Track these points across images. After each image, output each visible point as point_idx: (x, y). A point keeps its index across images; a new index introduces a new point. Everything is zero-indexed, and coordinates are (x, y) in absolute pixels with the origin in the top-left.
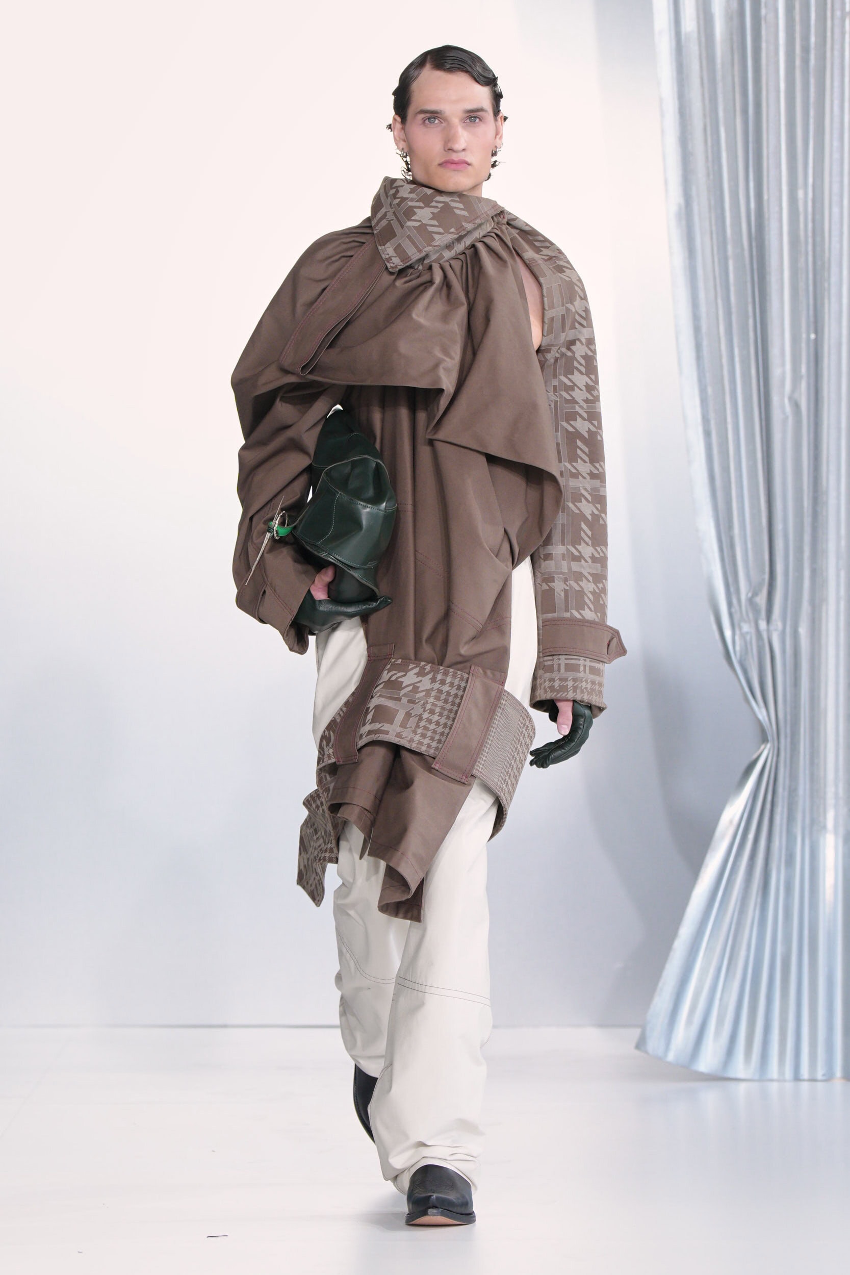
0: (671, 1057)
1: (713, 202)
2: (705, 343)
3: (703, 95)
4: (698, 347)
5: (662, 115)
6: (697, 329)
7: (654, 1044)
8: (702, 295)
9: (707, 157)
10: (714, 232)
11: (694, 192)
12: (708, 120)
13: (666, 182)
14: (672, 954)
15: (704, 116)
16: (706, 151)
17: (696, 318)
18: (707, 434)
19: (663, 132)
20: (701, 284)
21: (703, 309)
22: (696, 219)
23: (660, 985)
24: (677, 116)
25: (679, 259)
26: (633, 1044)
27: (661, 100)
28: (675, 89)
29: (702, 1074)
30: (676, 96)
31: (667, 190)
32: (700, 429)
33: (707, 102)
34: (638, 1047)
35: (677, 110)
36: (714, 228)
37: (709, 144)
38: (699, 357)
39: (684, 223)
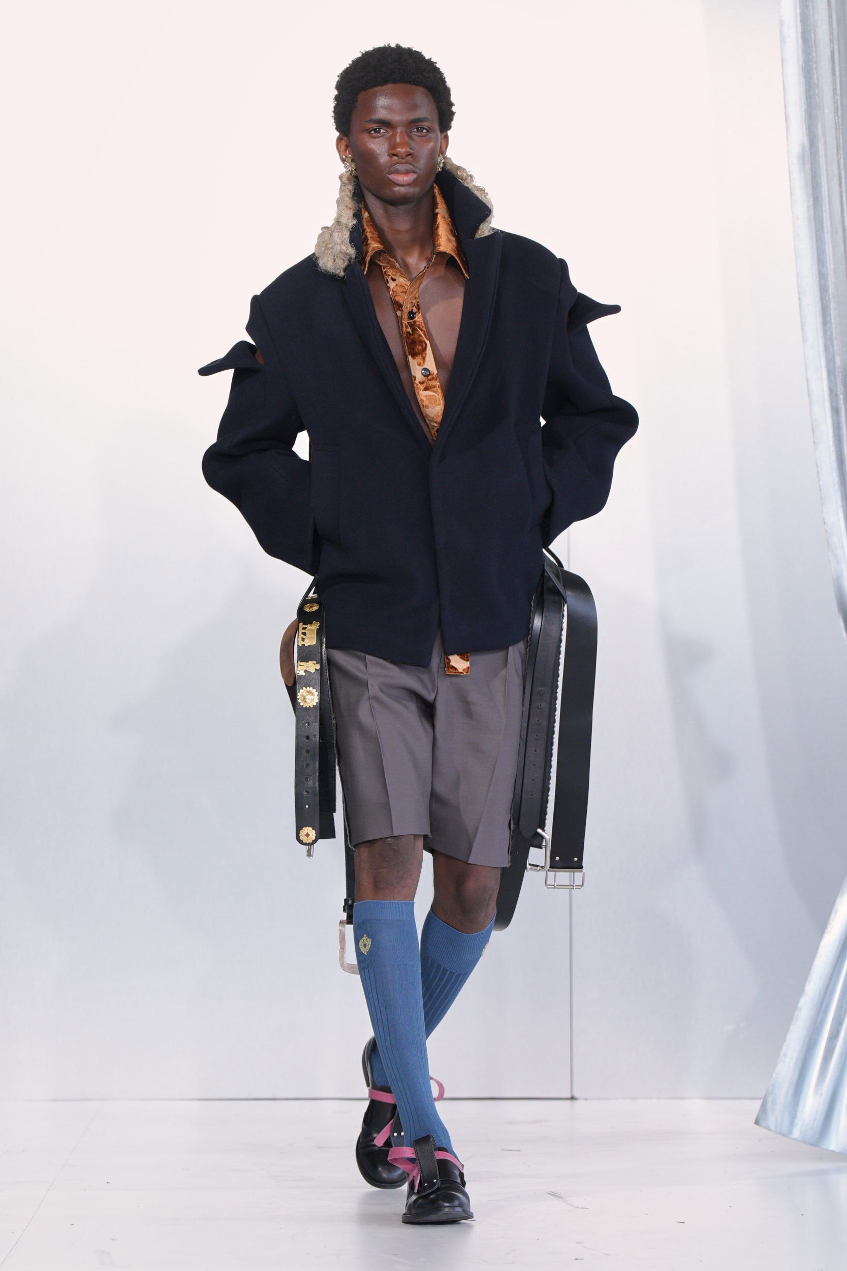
0: (796, 1133)
1: (841, 141)
2: (832, 305)
3: (830, 17)
4: (825, 311)
5: (783, 41)
6: (823, 290)
7: (775, 1118)
8: (829, 250)
9: (834, 90)
10: (843, 176)
11: (820, 132)
12: (836, 47)
13: (787, 119)
14: (796, 1013)
15: (832, 41)
16: (834, 83)
17: (822, 276)
18: (835, 411)
19: (782, 59)
20: (828, 238)
21: (830, 266)
22: (822, 161)
23: (784, 1049)
24: (800, 41)
25: (802, 208)
26: (754, 1120)
27: (781, 23)
28: (798, 11)
29: (833, 1151)
30: (799, 18)
31: (787, 129)
32: (827, 405)
33: (835, 25)
34: (757, 1122)
35: (800, 35)
36: (843, 172)
37: (837, 73)
38: (825, 322)
39: (808, 166)
